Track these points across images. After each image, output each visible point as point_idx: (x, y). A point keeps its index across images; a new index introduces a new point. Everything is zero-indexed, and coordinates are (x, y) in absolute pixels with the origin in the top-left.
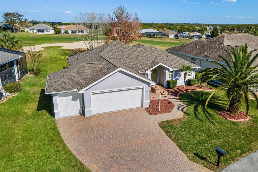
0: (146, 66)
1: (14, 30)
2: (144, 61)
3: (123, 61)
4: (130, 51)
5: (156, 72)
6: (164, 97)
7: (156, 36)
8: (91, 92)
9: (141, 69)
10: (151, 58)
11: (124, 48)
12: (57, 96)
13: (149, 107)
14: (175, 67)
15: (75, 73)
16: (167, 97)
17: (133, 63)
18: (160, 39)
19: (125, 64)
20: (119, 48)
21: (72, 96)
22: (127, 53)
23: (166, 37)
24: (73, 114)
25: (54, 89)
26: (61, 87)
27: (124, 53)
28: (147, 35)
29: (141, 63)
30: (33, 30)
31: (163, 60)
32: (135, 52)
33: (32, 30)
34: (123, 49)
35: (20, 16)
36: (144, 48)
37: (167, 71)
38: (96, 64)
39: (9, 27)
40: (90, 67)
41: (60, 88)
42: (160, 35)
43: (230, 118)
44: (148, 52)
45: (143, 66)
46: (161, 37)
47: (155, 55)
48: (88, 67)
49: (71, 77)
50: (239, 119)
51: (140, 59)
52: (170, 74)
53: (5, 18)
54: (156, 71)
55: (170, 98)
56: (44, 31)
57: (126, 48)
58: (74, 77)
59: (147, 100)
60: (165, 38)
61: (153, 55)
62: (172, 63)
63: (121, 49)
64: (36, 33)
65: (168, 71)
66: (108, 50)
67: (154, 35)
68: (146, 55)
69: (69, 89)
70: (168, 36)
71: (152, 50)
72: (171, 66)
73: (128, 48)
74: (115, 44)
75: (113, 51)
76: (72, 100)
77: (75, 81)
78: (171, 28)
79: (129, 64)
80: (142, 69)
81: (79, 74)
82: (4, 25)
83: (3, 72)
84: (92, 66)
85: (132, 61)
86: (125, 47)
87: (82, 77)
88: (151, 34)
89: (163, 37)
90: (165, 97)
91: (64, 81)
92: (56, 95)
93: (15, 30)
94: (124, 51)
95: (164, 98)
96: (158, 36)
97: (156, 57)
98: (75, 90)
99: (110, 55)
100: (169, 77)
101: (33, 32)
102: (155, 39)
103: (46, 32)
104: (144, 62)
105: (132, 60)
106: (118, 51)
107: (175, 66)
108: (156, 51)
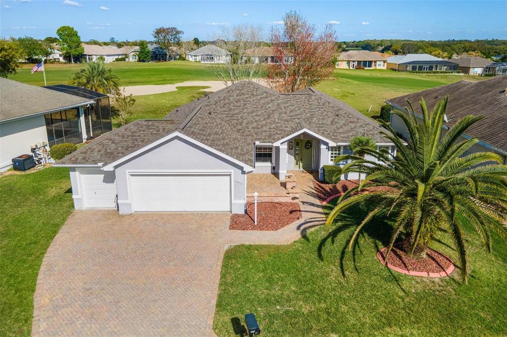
0: (278, 132)
1: (168, 57)
2: (280, 123)
3: (238, 120)
4: (262, 101)
5: (311, 146)
6: (291, 198)
7: (436, 69)
8: (127, 171)
9: (265, 139)
10: (299, 117)
11: (253, 95)
12: (76, 172)
13: (244, 213)
14: (344, 139)
15: (118, 136)
16: (298, 198)
17: (255, 125)
18: (442, 77)
19: (239, 125)
20: (243, 94)
21: (103, 175)
22: (254, 105)
23: (459, 72)
24: (107, 206)
25: (70, 159)
26: (82, 157)
27: (248, 104)
28: (414, 68)
29: (273, 126)
30: (196, 56)
31: (324, 122)
32: (272, 104)
33: (194, 56)
34: (250, 97)
35: (178, 32)
36: (296, 97)
37: (323, 147)
38: (163, 122)
39: (162, 52)
40: (150, 127)
41: (80, 158)
42: (445, 68)
43: (395, 265)
44: (299, 104)
45: (274, 131)
46: (446, 73)
47: (312, 112)
48: (145, 127)
49: (107, 141)
50: (414, 269)
51: (274, 119)
52: (332, 154)
53: (155, 37)
54: (310, 143)
55: (306, 203)
56: (212, 59)
57: (257, 95)
58: (113, 142)
59: (240, 199)
60: (457, 74)
61: (307, 111)
62: (341, 130)
63: (247, 96)
64: (199, 62)
65: (325, 147)
66: (219, 97)
67: (431, 68)
68: (291, 111)
69: (93, 161)
70: (466, 70)
71: (309, 102)
72: (335, 136)
73: (262, 94)
74: (238, 87)
75: (229, 100)
76: (104, 181)
77: (110, 149)
78: (498, 51)
79: (246, 127)
80: (267, 137)
81: (123, 137)
82: (156, 48)
83: (53, 125)
84: (154, 125)
85: (256, 121)
86: (255, 94)
87: (125, 143)
88: (424, 66)
89: (451, 71)
90: (294, 198)
91: (93, 147)
92: (73, 169)
93: (170, 56)
94: (250, 101)
95: (292, 201)
96: (441, 69)
97: (312, 115)
98: (100, 164)
99: (219, 107)
100: (330, 158)
101: (196, 59)
102: (429, 76)
103: (216, 61)
104: (279, 125)
105: (257, 118)
106: (239, 101)
107: (343, 137)
108: (319, 103)
